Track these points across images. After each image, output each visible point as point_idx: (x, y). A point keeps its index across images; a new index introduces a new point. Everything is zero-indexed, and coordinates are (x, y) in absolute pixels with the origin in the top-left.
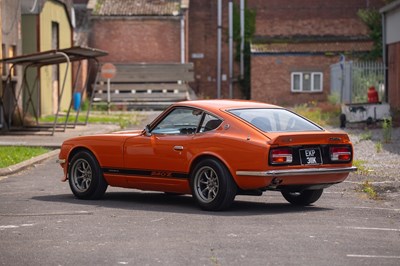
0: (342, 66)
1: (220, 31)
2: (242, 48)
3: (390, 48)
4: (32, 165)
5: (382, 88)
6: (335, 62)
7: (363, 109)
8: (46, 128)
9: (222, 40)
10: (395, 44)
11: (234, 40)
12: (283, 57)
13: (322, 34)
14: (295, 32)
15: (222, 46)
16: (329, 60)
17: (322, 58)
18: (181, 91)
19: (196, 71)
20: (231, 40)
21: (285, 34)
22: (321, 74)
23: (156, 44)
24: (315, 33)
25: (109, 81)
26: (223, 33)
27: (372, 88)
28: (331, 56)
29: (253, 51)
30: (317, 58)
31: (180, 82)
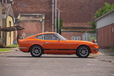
0: (85, 35)
1: (53, 25)
2: (59, 30)
3: (98, 30)
9: (53, 28)
10: (99, 29)
11: (57, 28)
12: (70, 32)
13: (80, 27)
14: (73, 26)
15: (53, 29)
16: (82, 33)
17: (80, 33)
20: (56, 28)
21: (70, 26)
22: (80, 37)
23: (36, 28)
24: (78, 26)
26: (54, 26)
27: (93, 40)
28: (82, 32)
29: (62, 31)
30: (79, 33)
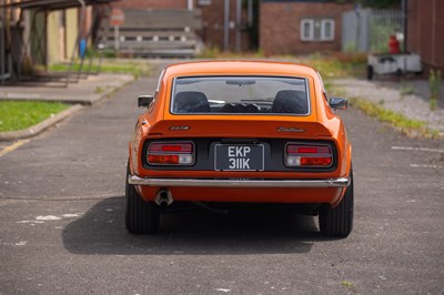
4: (54, 125)
5: (400, 37)
6: (347, 10)
7: (391, 60)
8: (56, 78)
16: (340, 8)
17: (333, 6)
18: (188, 38)
19: (204, 18)
25: (117, 27)
27: (393, 37)
28: (342, 4)
31: (187, 29)
